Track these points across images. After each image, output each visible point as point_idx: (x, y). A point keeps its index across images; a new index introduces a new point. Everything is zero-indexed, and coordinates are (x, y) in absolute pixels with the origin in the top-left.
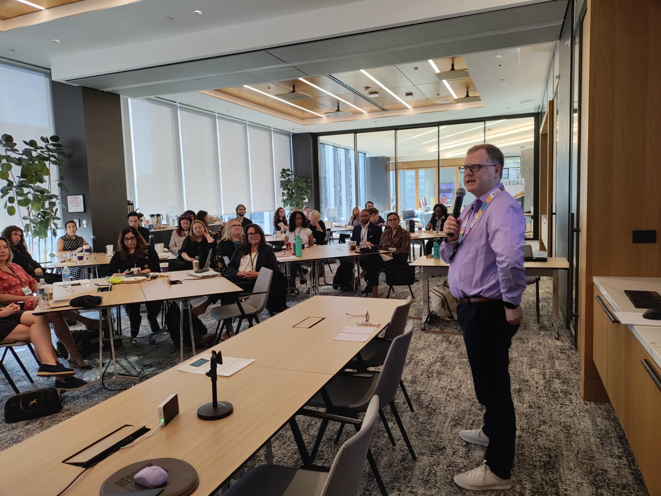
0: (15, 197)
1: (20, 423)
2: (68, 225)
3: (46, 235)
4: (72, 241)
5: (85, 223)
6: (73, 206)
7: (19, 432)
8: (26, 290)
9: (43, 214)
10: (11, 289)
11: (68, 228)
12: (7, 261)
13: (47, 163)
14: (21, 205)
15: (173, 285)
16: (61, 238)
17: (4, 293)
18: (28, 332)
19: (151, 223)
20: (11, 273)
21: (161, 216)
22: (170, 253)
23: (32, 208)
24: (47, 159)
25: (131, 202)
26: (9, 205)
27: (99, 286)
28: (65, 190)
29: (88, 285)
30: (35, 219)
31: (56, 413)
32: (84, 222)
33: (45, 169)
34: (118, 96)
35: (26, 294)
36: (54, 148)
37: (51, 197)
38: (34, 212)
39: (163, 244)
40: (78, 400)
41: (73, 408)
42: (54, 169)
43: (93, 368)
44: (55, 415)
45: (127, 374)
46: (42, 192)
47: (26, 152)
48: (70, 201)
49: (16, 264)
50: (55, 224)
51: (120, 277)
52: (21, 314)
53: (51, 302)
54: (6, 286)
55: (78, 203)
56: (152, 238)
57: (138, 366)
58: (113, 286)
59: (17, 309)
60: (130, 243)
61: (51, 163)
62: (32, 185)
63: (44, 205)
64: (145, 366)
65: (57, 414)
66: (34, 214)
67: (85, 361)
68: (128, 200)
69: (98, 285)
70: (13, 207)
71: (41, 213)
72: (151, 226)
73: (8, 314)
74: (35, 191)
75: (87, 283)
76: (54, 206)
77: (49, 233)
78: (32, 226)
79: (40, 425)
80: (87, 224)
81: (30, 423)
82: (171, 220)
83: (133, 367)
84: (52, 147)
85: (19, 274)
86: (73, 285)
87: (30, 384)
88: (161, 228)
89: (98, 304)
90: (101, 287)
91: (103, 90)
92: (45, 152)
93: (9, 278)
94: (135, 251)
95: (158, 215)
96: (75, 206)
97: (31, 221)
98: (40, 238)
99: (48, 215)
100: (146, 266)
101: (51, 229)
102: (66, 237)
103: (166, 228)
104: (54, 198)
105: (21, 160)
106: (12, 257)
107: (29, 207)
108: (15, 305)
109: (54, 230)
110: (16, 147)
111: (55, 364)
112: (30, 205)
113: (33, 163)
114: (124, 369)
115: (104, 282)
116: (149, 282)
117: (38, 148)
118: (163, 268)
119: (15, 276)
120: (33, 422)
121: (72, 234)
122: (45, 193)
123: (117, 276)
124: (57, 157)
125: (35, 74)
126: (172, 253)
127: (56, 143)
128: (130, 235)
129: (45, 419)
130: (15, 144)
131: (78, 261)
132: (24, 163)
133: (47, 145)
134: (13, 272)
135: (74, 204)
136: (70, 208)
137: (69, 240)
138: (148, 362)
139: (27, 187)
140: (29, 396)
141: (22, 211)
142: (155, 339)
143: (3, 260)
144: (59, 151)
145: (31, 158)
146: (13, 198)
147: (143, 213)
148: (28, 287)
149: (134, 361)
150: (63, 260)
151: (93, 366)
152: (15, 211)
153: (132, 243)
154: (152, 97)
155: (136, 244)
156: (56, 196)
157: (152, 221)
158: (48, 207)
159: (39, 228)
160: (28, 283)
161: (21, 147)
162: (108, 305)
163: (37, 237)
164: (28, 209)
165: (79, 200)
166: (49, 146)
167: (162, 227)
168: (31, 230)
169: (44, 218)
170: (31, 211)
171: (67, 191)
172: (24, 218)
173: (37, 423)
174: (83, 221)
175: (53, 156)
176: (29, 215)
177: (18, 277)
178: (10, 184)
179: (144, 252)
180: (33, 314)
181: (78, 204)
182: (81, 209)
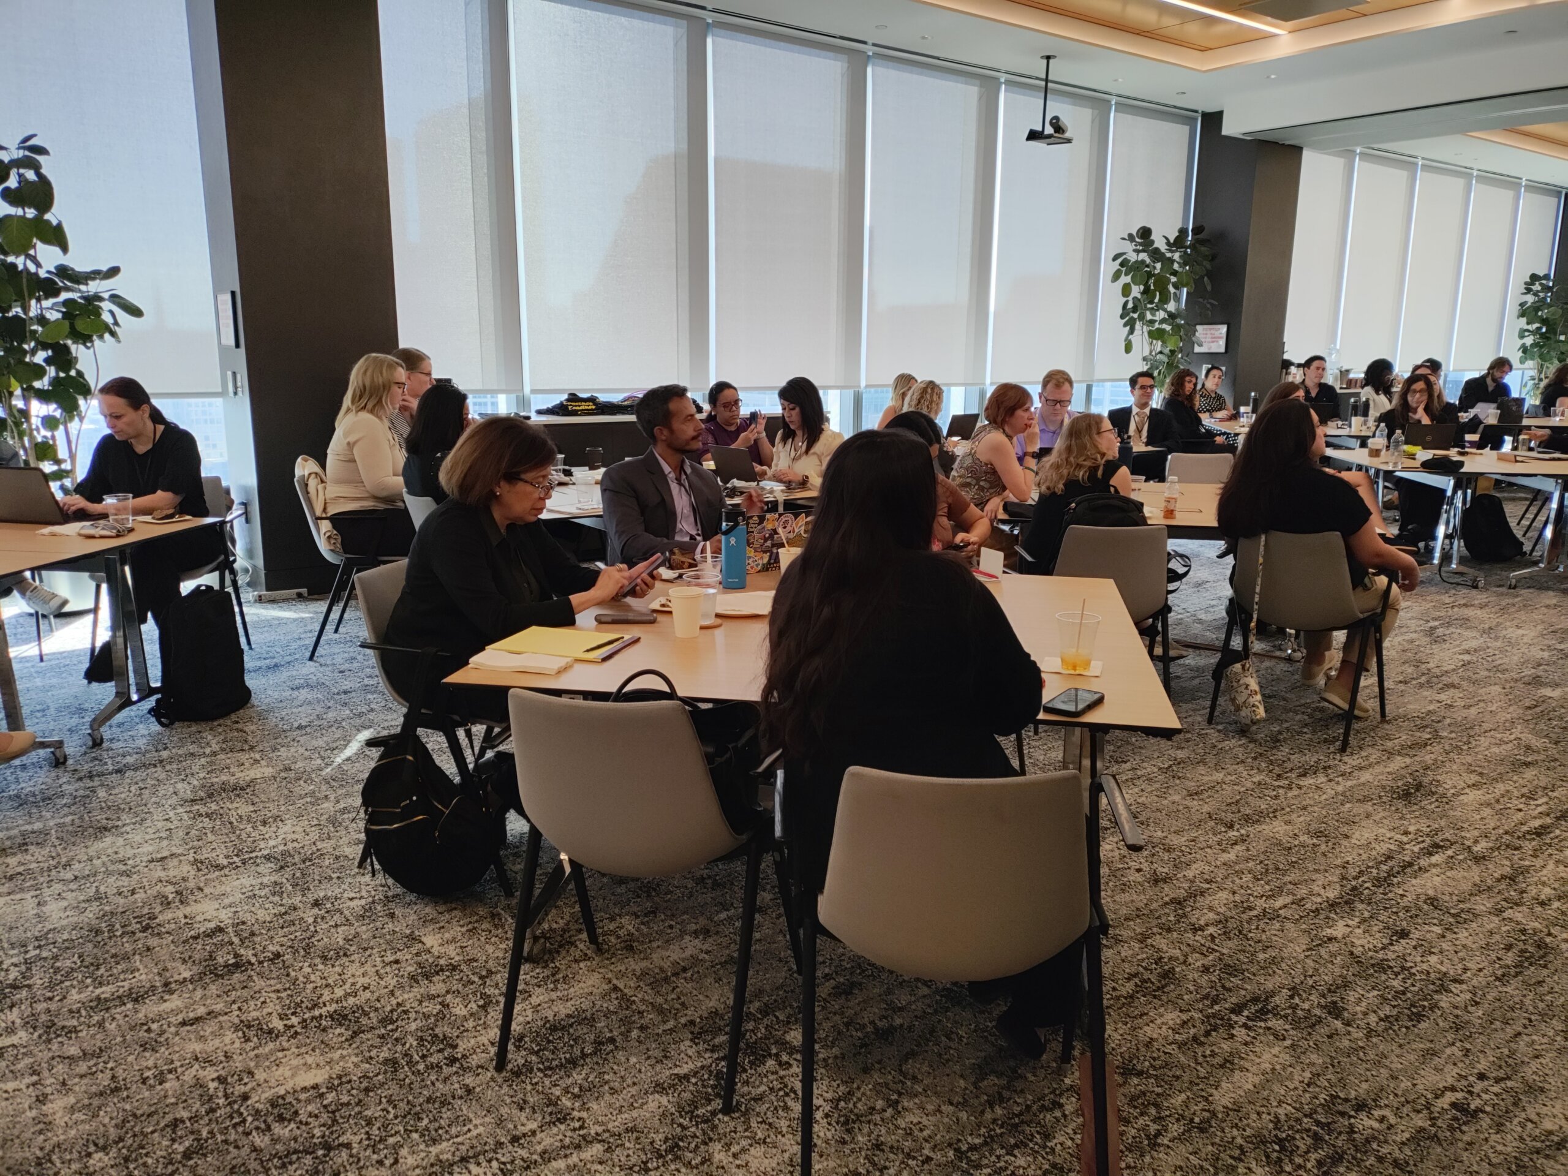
34: (1300, 149)
48: (1201, 334)
55: (1215, 337)
70: (1130, 341)
96: (1209, 342)
127: (1199, 236)
135: (1207, 340)
152: (1132, 347)
165: (1218, 332)
181: (1214, 340)
182: (1220, 346)
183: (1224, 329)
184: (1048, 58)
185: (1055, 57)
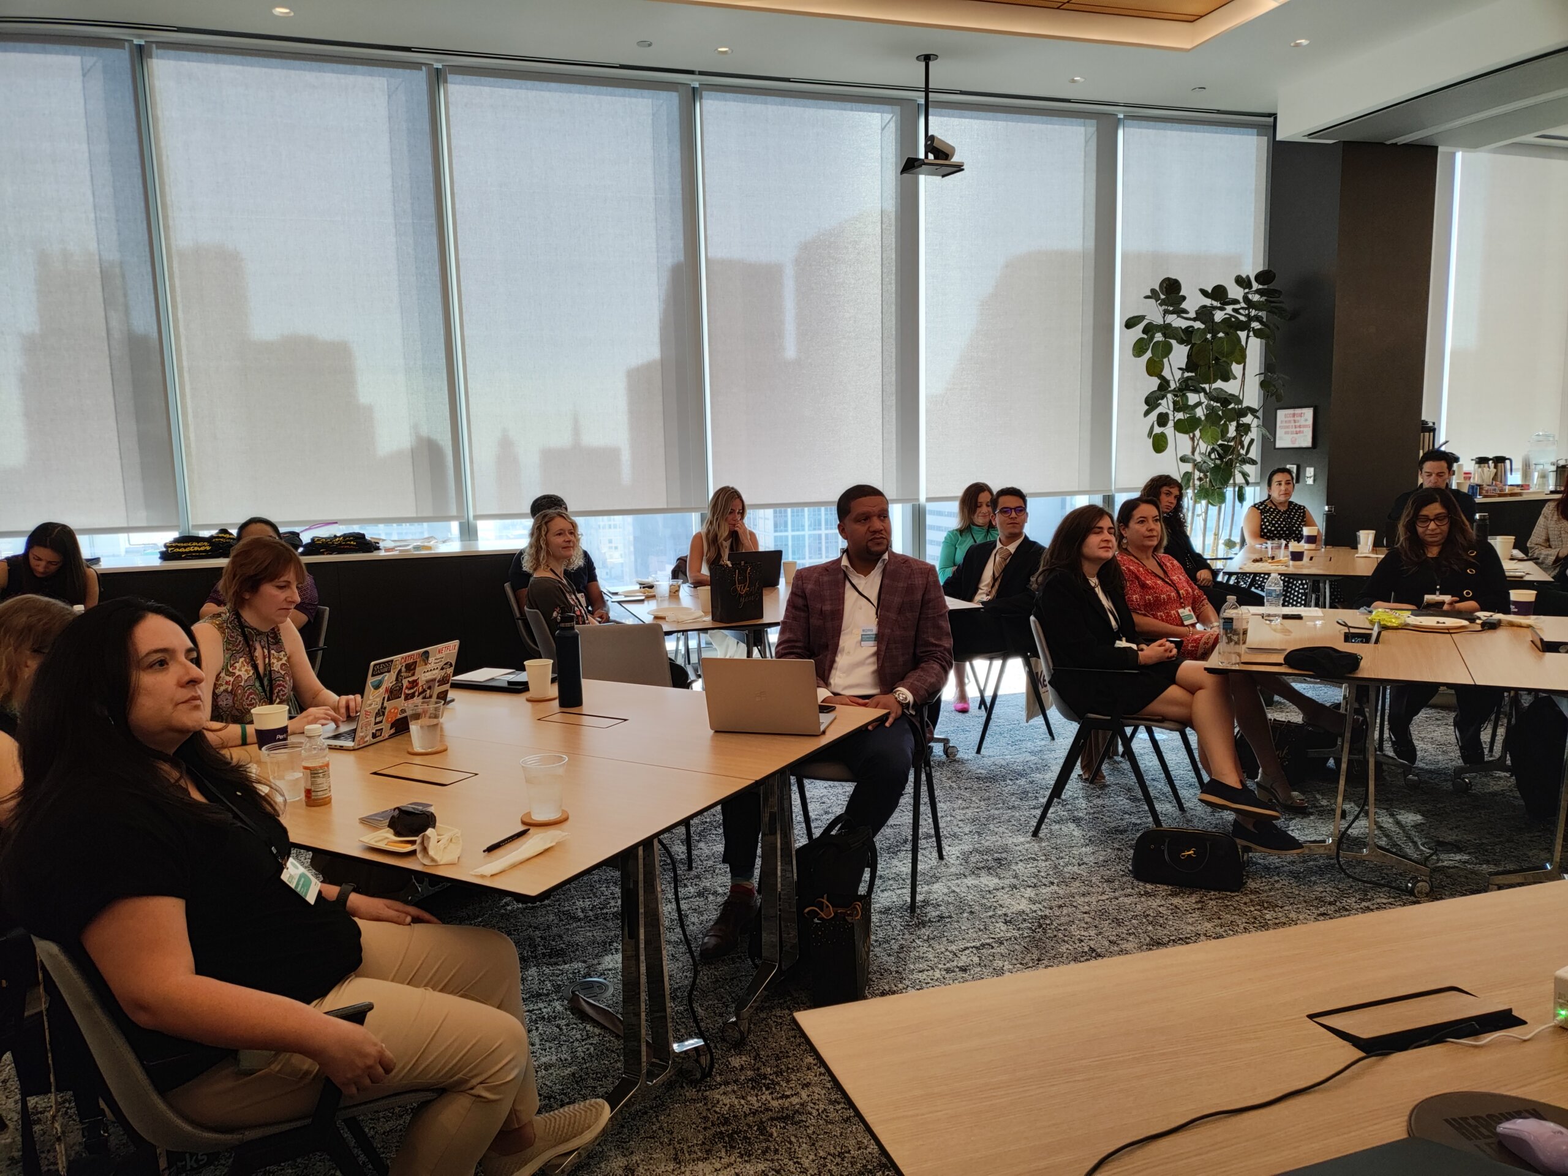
0: (1171, 413)
1: (1162, 887)
2: (1277, 478)
3: (1222, 499)
4: (1278, 513)
5: (1312, 474)
6: (1286, 433)
7: (1160, 906)
8: (1186, 612)
9: (1221, 452)
10: (1158, 610)
11: (1274, 485)
12: (1156, 549)
13: (1242, 335)
14: (1179, 431)
15: (1548, 655)
16: (1254, 506)
17: (1145, 615)
18: (1189, 706)
19: (1476, 480)
20: (1162, 575)
21: (1508, 462)
22: (1530, 564)
23: (1200, 437)
24: (1245, 326)
25: (1431, 424)
26: (1157, 430)
27: (1349, 627)
28: (1274, 397)
29: (1319, 623)
30: (1205, 462)
31: (1232, 891)
32: (1310, 471)
33: (1238, 348)
34: (1434, 149)
35: (1186, 623)
36: (1263, 299)
37: (1243, 413)
38: (1203, 447)
39: (1512, 539)
40: (1277, 878)
41: (1266, 891)
42: (1254, 348)
43: (1312, 814)
44: (1228, 893)
45: (1394, 850)
46: (1225, 399)
47: (1204, 314)
48: (1282, 422)
49: (1170, 557)
50: (1245, 475)
51: (1399, 612)
52: (1178, 665)
53: (1243, 648)
54: (1149, 600)
55: (1300, 426)
56: (1482, 519)
57: (1424, 840)
58: (1383, 633)
59: (1171, 652)
60: (1432, 529)
61: (1251, 334)
62: (1207, 386)
63: (1227, 432)
64: (1440, 843)
65: (1233, 894)
66: (1203, 451)
67: (1295, 794)
68: (1423, 418)
69: (1346, 625)
70: (1163, 435)
71: (1218, 449)
72: (1476, 489)
73: (1154, 660)
74: (1212, 400)
75: (1318, 618)
76: (1246, 434)
77: (1229, 492)
78: (1196, 477)
79: (1199, 906)
80: (1315, 475)
81: (1179, 894)
82: (1536, 475)
83: (1409, 838)
84: (1256, 298)
85: (1175, 578)
86: (1286, 617)
87: (1178, 813)
88: (1505, 495)
89: (1350, 673)
90: (1352, 630)
91: (1393, 141)
92: (1241, 311)
93: (1156, 584)
94: (1440, 553)
95: (1500, 460)
96: (1292, 433)
97: (1196, 465)
98: (1209, 502)
99: (1232, 453)
100: (1468, 593)
101: (1235, 485)
102: (1266, 506)
103: (1520, 494)
104: (1249, 415)
105: (1192, 332)
106: (1165, 542)
107: (1194, 435)
108: (1168, 644)
109: (1241, 489)
110: (1184, 305)
111: (1239, 786)
112: (1197, 433)
113: (1214, 336)
114: (1387, 836)
115: (1356, 618)
116: (1475, 635)
117: (1229, 303)
118: (1516, 603)
119: (1167, 583)
120: (1185, 893)
121: (1282, 499)
122: (1230, 403)
123: (1391, 609)
124: (1265, 320)
125: (1240, 134)
126: (1536, 563)
127: (1266, 287)
128: (1434, 509)
129: (1209, 897)
130: (1184, 298)
131: (1291, 563)
132: (1196, 340)
133: (1248, 293)
134: (1165, 572)
135: (1290, 430)
136: (1281, 438)
137: (1273, 512)
138: (1451, 837)
139: (1196, 391)
140: (1181, 838)
141: (1179, 443)
142: (1470, 782)
143: (1149, 547)
144: (1272, 305)
145: (1212, 326)
146: (1167, 414)
147: (1457, 453)
148: (1190, 608)
149: (1413, 824)
150: (1257, 556)
151: (1311, 810)
152: (1166, 443)
153: (1438, 531)
154: (1530, 138)
155: (1445, 534)
156: (1253, 411)
157: (1482, 476)
158: (1234, 434)
159: (1210, 481)
160: (1191, 601)
161: (1193, 302)
162: (1373, 677)
163: (1204, 502)
164: (1193, 439)
165: (1303, 419)
166: (1250, 296)
167: (1507, 491)
168: (1194, 485)
169: (1222, 461)
170: (1198, 444)
171: (1279, 399)
172: (1184, 459)
173: (1193, 899)
174: (1308, 469)
175: (1257, 319)
176: (1193, 453)
177: (1173, 585)
178: (1164, 385)
179: (1465, 557)
180: (1206, 669)
181: (1298, 429)
182: (1306, 440)
183: (1308, 413)
184: (927, 58)
185: (936, 56)
